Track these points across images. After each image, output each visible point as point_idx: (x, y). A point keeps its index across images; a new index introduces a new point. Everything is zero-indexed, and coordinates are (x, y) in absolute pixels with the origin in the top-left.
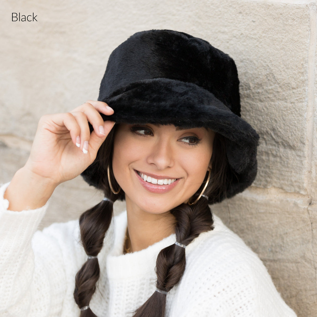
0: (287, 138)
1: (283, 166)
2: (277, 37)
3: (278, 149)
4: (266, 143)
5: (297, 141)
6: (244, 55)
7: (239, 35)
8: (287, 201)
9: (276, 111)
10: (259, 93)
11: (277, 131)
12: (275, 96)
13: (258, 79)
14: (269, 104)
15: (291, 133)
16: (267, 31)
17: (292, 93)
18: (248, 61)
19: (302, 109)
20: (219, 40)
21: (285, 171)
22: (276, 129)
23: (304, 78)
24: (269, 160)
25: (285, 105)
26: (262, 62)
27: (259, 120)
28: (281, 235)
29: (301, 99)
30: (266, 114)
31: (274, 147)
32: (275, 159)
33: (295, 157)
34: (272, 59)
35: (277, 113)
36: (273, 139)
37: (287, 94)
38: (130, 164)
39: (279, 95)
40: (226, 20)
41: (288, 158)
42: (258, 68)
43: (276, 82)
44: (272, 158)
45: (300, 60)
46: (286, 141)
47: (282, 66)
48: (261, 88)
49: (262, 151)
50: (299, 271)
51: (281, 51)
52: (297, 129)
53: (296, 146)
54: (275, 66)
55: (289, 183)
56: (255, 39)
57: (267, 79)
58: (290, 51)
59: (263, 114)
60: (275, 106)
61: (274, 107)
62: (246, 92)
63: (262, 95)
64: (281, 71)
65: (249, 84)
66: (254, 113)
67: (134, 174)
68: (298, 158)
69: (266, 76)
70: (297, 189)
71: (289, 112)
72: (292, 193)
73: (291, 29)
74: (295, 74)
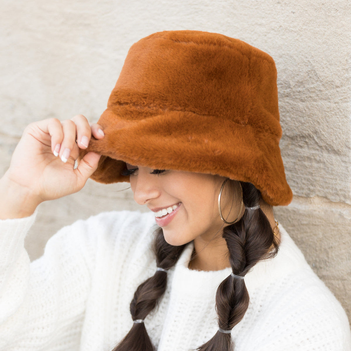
0: (331, 142)
1: (327, 172)
2: (319, 30)
3: (322, 154)
4: (308, 147)
5: (342, 145)
6: (283, 50)
7: (278, 27)
8: (332, 211)
9: (318, 111)
10: (300, 92)
11: (320, 134)
12: (317, 95)
13: (299, 77)
15: (335, 137)
16: (308, 23)
17: (336, 92)
18: (287, 57)
19: (347, 109)
20: (256, 33)
21: (330, 178)
22: (319, 131)
23: (349, 75)
24: (311, 166)
25: (328, 105)
26: (303, 57)
27: (300, 122)
28: (325, 249)
29: (346, 98)
30: (308, 115)
31: (317, 152)
32: (319, 165)
33: (340, 162)
34: (314, 54)
35: (320, 115)
36: (316, 143)
37: (331, 93)
39: (321, 94)
40: (263, 10)
41: (332, 165)
42: (298, 64)
43: (319, 80)
44: (315, 165)
45: (345, 55)
46: (330, 145)
47: (325, 62)
48: (302, 86)
49: (304, 157)
50: (345, 289)
51: (324, 45)
52: (341, 132)
53: (340, 150)
54: (317, 62)
55: (334, 191)
56: (295, 32)
57: (309, 77)
58: (333, 45)
59: (305, 115)
60: (318, 106)
61: (316, 108)
62: (286, 91)
63: (304, 94)
64: (323, 68)
65: (289, 82)
66: (294, 114)
68: (343, 164)
69: (307, 73)
70: (342, 199)
71: (333, 113)
72: (337, 203)
73: (334, 21)
74: (339, 71)
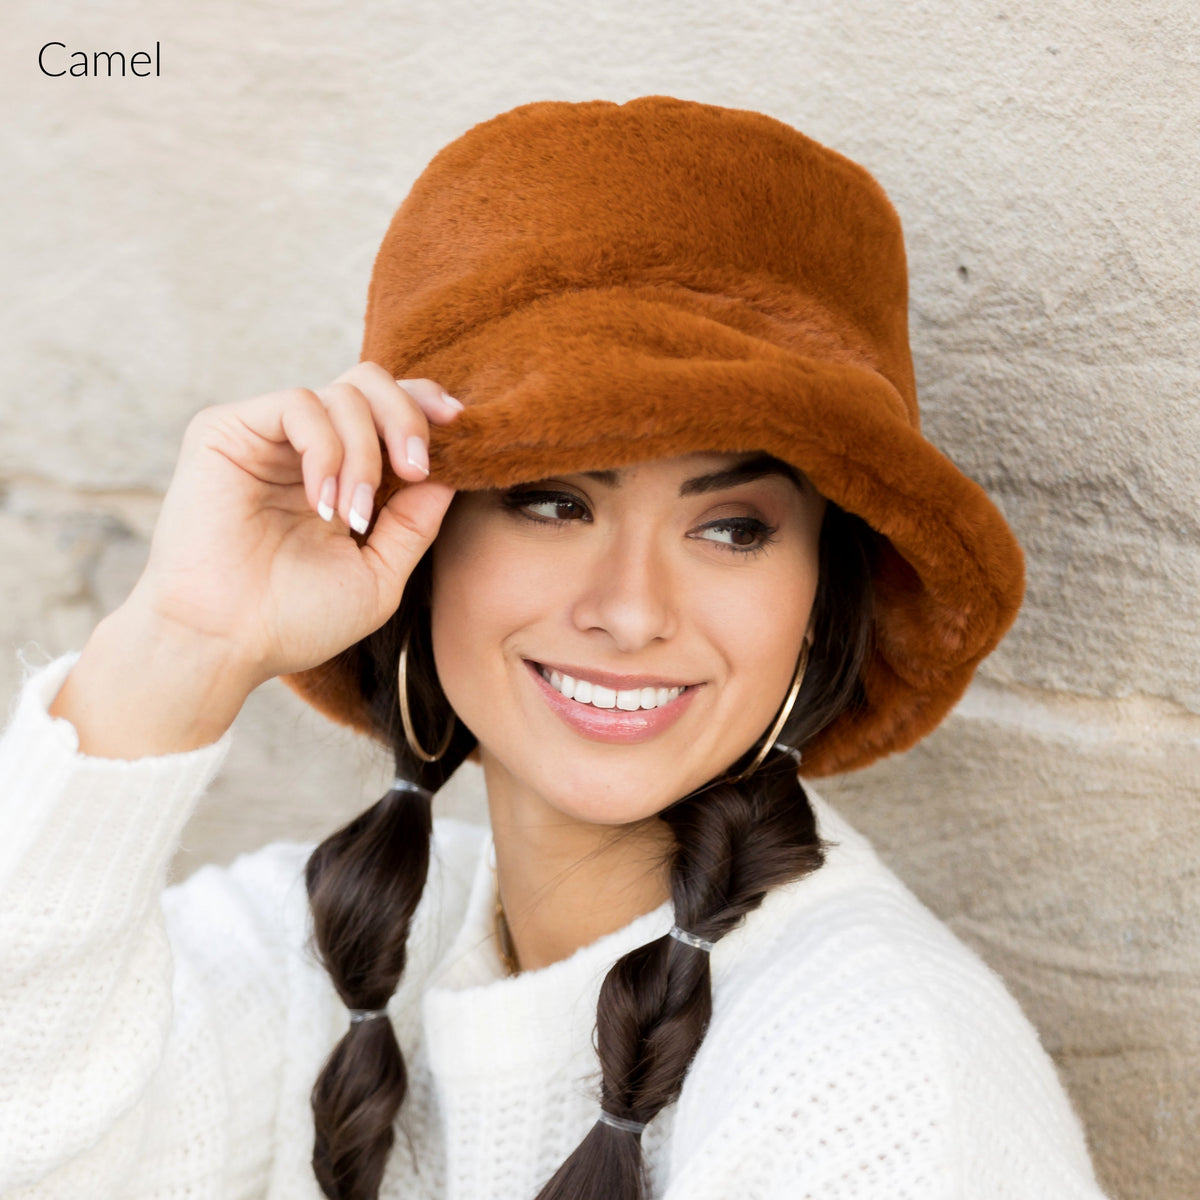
0: (1189, 505)
1: (1174, 610)
2: (1142, 112)
3: (1156, 547)
4: (1110, 525)
6: (1019, 184)
7: (1000, 104)
8: (1193, 748)
9: (1142, 398)
10: (1077, 328)
11: (1149, 477)
12: (1139, 341)
13: (1073, 277)
14: (1119, 374)
16: (1106, 89)
18: (1033, 206)
20: (922, 123)
21: (1183, 631)
22: (1145, 466)
24: (1120, 589)
25: (1177, 374)
27: (1078, 433)
28: (1169, 881)
30: (1106, 411)
31: (1138, 540)
32: (1145, 584)
34: (1126, 198)
35: (1149, 408)
36: (1137, 508)
37: (1186, 333)
38: (507, 637)
39: (1153, 337)
40: (948, 44)
41: (1192, 583)
42: (1072, 231)
43: (1143, 287)
44: (1132, 583)
46: (1184, 515)
47: (1165, 224)
48: (1085, 309)
49: (1094, 556)
51: (1161, 164)
54: (1137, 223)
55: (1198, 678)
56: (1061, 120)
57: (1108, 276)
58: (1193, 166)
59: (1094, 410)
60: (1139, 378)
61: (1134, 384)
62: (1028, 325)
63: (1092, 335)
64: (1159, 245)
65: (1040, 295)
66: (1059, 408)
67: (526, 674)
69: (1102, 264)
71: (1194, 401)
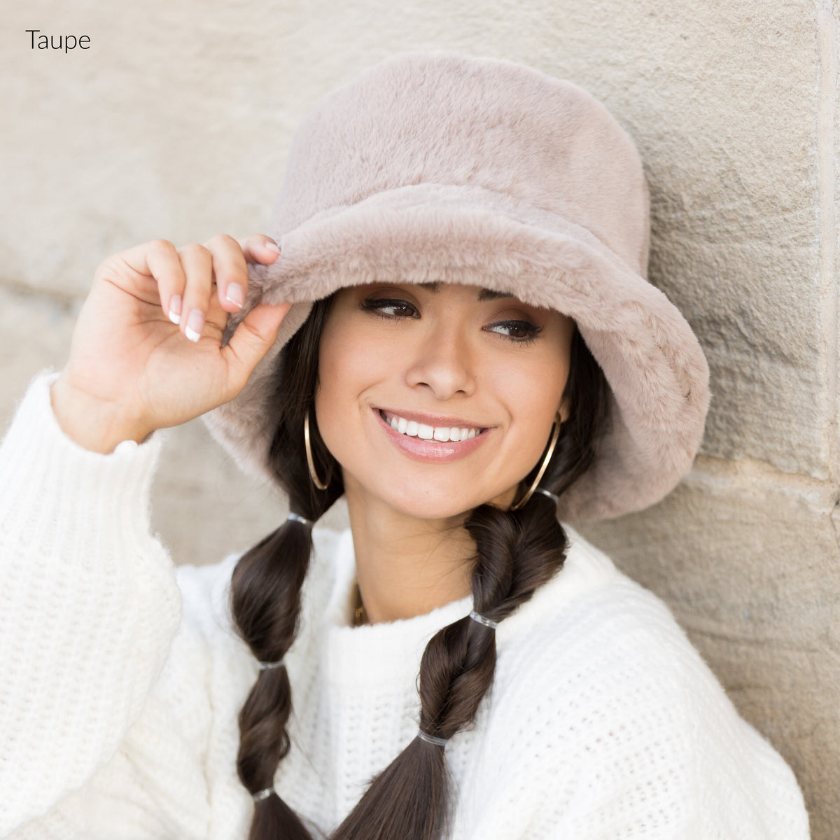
0: (776, 336)
1: (769, 404)
2: (741, 78)
3: (756, 362)
4: (727, 347)
6: (666, 123)
7: (652, 71)
8: (783, 494)
9: (745, 266)
10: (704, 219)
11: (751, 318)
12: (742, 228)
13: (700, 185)
15: (784, 323)
16: (718, 63)
17: (782, 220)
18: (675, 138)
19: (808, 262)
20: (605, 83)
21: (775, 419)
22: (749, 312)
23: (810, 184)
24: (735, 389)
25: (767, 251)
27: (706, 287)
28: (770, 579)
29: (804, 236)
30: (723, 273)
31: (746, 358)
32: (750, 387)
33: (796, 382)
34: (732, 134)
35: (750, 272)
36: (744, 337)
37: (771, 224)
38: (362, 392)
39: (751, 226)
40: (619, 32)
41: (779, 387)
42: (699, 155)
44: (742, 385)
45: (799, 138)
46: (773, 343)
47: (757, 152)
48: (709, 206)
49: (718, 367)
50: (815, 672)
51: (753, 113)
52: (797, 314)
53: (797, 356)
54: (739, 151)
55: (785, 449)
57: (722, 185)
58: (774, 115)
59: (716, 273)
60: (744, 253)
61: (740, 257)
62: (673, 216)
63: (713, 224)
64: (754, 166)
65: (680, 197)
66: (694, 270)
67: (373, 418)
68: (804, 387)
69: (719, 177)
70: (805, 466)
71: (777, 269)
72: (793, 474)
73: (774, 59)
74: (788, 174)
